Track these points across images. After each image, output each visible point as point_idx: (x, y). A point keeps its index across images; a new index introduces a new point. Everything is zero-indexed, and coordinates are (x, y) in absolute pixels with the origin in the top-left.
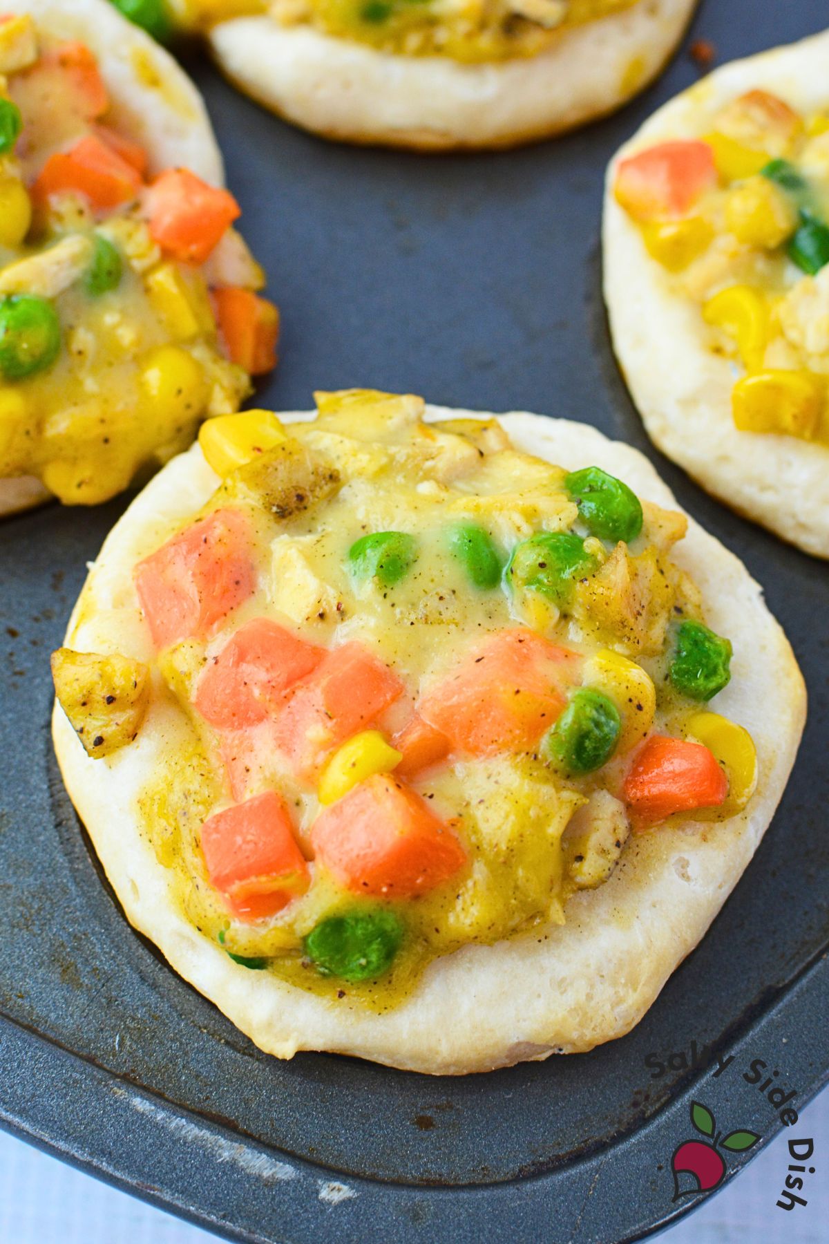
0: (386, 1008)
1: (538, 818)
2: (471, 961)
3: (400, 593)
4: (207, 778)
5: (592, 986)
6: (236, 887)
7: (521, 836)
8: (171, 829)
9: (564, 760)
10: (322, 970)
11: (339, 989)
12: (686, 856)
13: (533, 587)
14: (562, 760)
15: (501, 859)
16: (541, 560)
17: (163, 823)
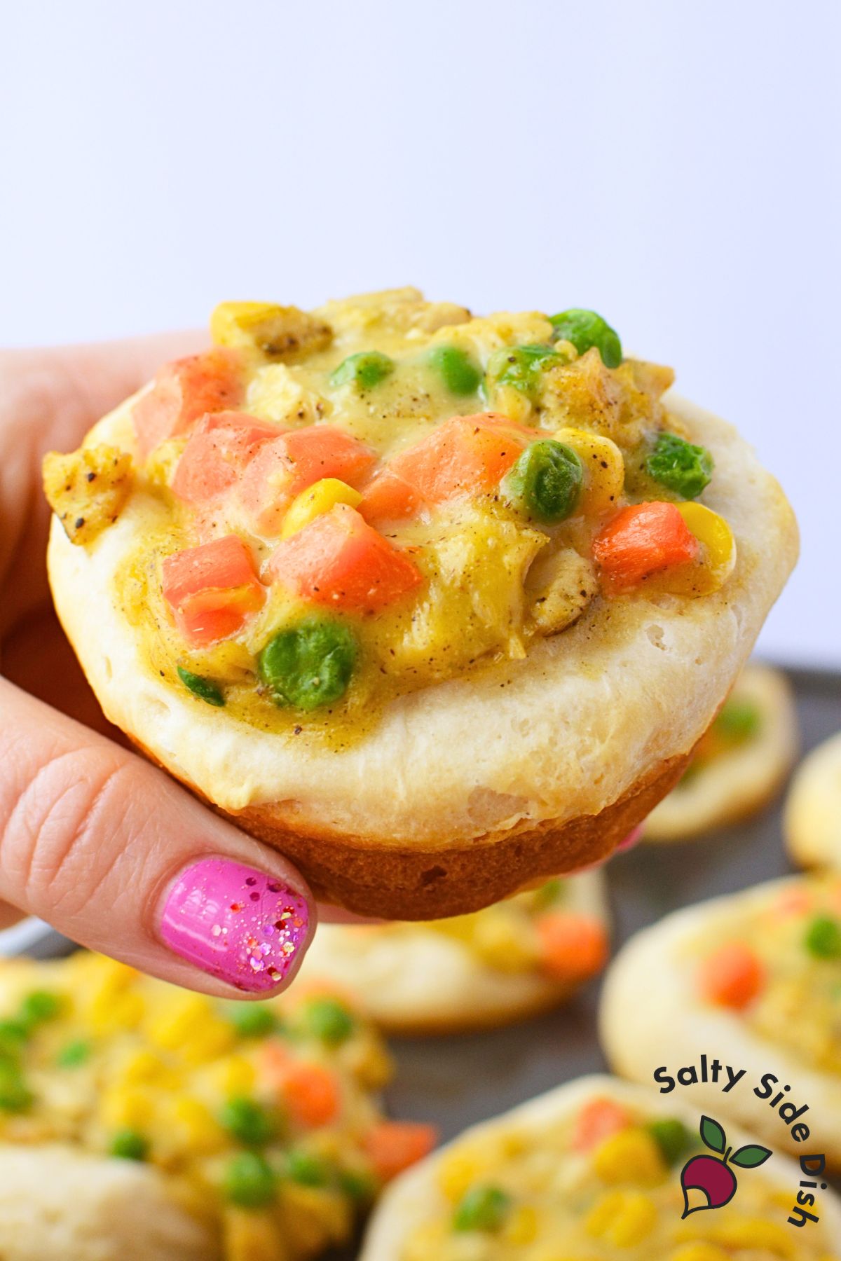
0: (342, 745)
1: (497, 547)
2: (431, 705)
3: (377, 395)
4: (177, 538)
5: (556, 731)
6: (187, 601)
7: (478, 561)
8: (139, 584)
9: (523, 497)
10: (276, 696)
11: (295, 725)
12: (659, 624)
13: (505, 382)
14: (521, 497)
15: (458, 584)
16: (510, 355)
17: (134, 580)
